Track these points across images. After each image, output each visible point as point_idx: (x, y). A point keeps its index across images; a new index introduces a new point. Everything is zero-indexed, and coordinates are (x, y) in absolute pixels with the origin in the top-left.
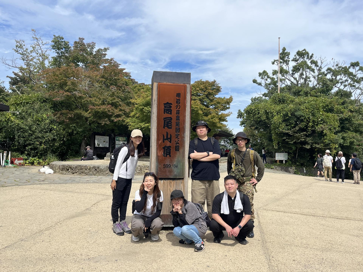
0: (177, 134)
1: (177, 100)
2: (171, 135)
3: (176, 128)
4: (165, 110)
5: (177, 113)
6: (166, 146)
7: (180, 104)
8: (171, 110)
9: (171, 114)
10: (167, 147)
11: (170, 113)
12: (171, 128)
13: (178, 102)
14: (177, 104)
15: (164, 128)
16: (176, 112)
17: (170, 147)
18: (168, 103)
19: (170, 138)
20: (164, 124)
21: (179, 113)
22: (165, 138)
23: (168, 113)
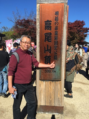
0: (56, 46)
1: (56, 17)
2: (50, 47)
3: (55, 41)
4: (45, 27)
6: (46, 56)
7: (59, 21)
8: (51, 27)
9: (51, 29)
10: (48, 57)
11: (49, 29)
12: (51, 41)
13: (56, 19)
14: (56, 21)
15: (45, 41)
16: (54, 28)
17: (50, 56)
18: (48, 21)
19: (50, 50)
20: (45, 38)
21: (57, 29)
22: (46, 50)
23: (48, 29)
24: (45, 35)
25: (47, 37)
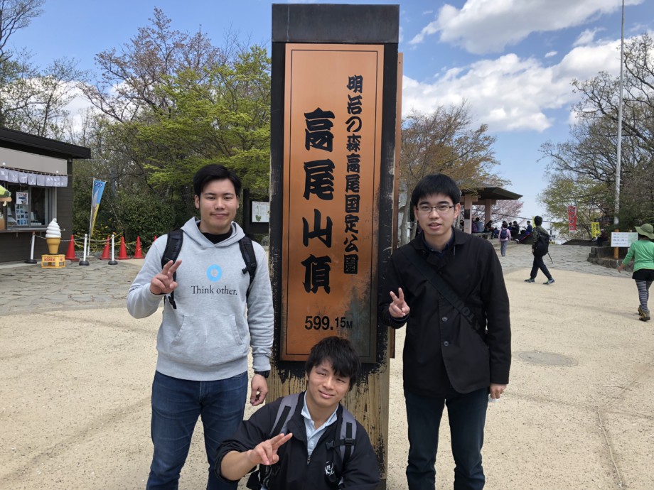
0: (351, 216)
1: (351, 100)
2: (329, 219)
3: (347, 197)
4: (308, 136)
5: (349, 147)
6: (312, 258)
7: (362, 116)
8: (331, 136)
9: (330, 149)
10: (317, 260)
11: (325, 145)
12: (330, 197)
13: (354, 106)
14: (352, 115)
15: (306, 196)
17: (328, 259)
18: (318, 112)
19: (328, 231)
20: (308, 183)
23: (319, 146)
24: (307, 170)
25: (313, 177)
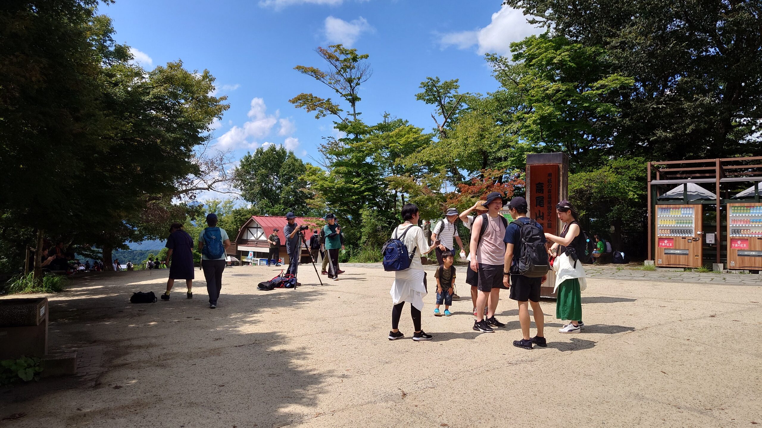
0: (549, 212)
1: (548, 179)
2: (543, 213)
3: (548, 206)
4: (537, 189)
5: (548, 192)
7: (552, 184)
8: (543, 190)
9: (543, 193)
12: (543, 206)
13: (549, 181)
14: (549, 184)
15: (536, 206)
18: (539, 183)
19: (543, 216)
20: (537, 203)
21: (550, 192)
22: (538, 216)
23: (540, 193)
24: (537, 200)
